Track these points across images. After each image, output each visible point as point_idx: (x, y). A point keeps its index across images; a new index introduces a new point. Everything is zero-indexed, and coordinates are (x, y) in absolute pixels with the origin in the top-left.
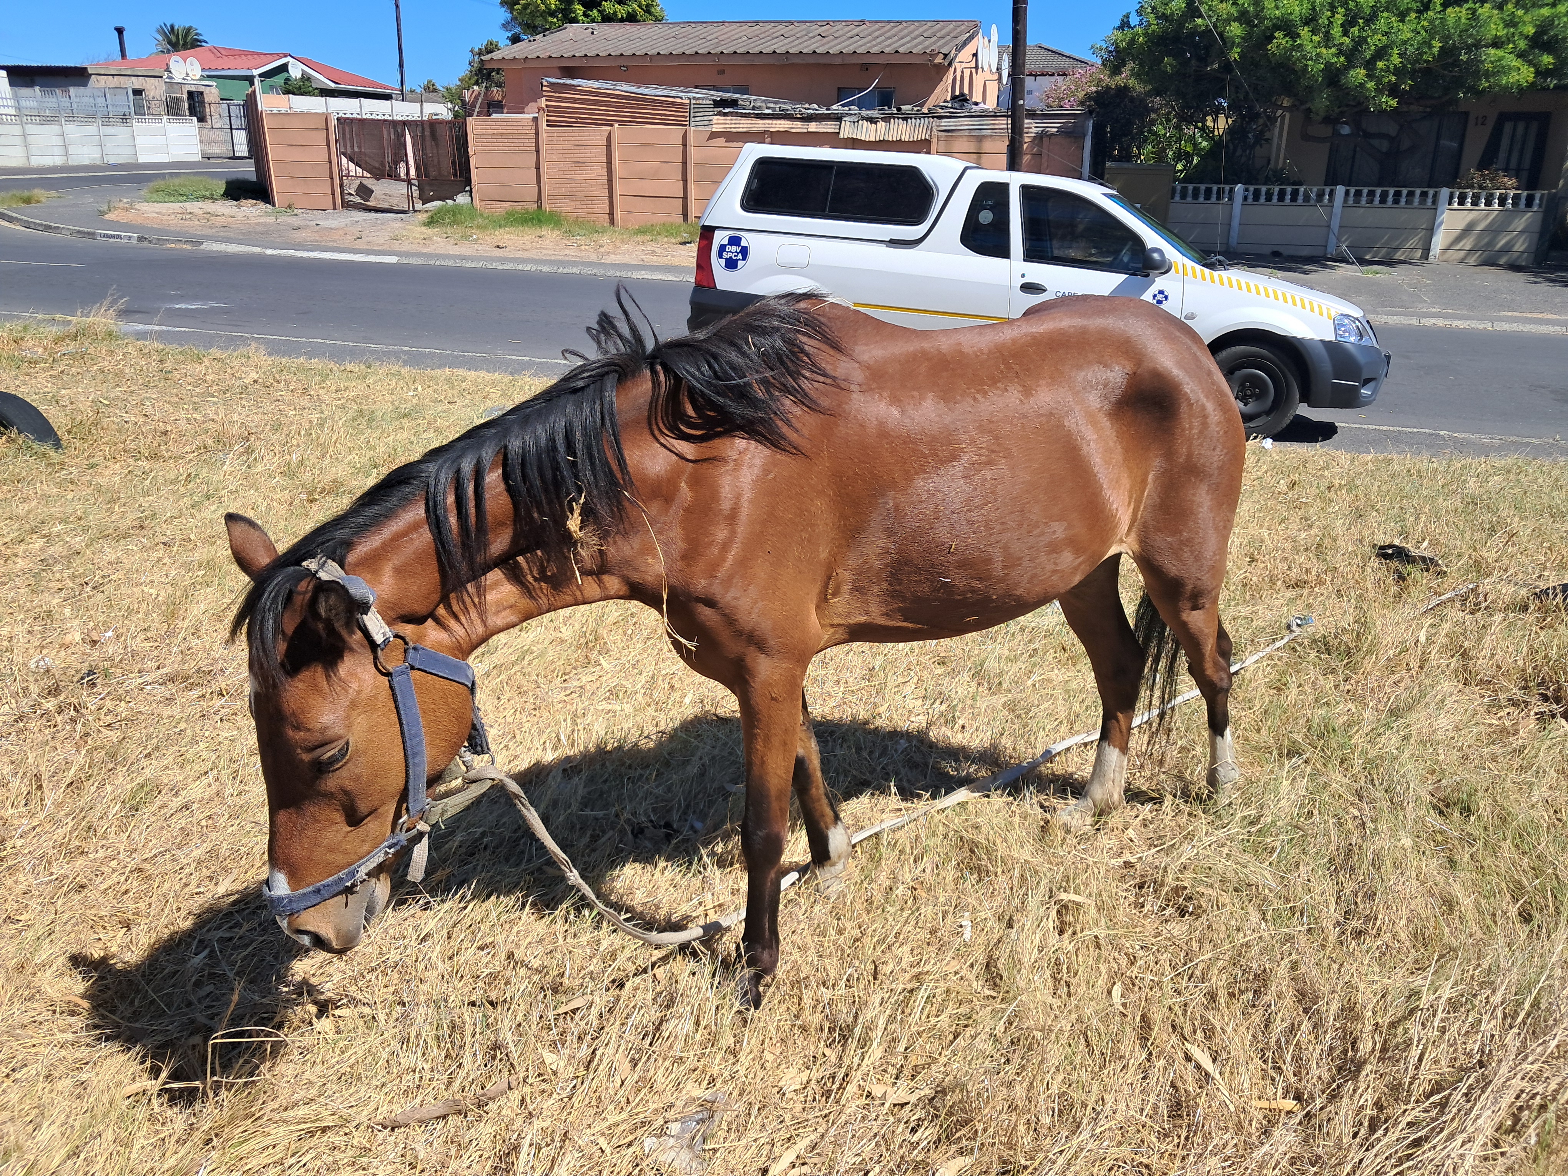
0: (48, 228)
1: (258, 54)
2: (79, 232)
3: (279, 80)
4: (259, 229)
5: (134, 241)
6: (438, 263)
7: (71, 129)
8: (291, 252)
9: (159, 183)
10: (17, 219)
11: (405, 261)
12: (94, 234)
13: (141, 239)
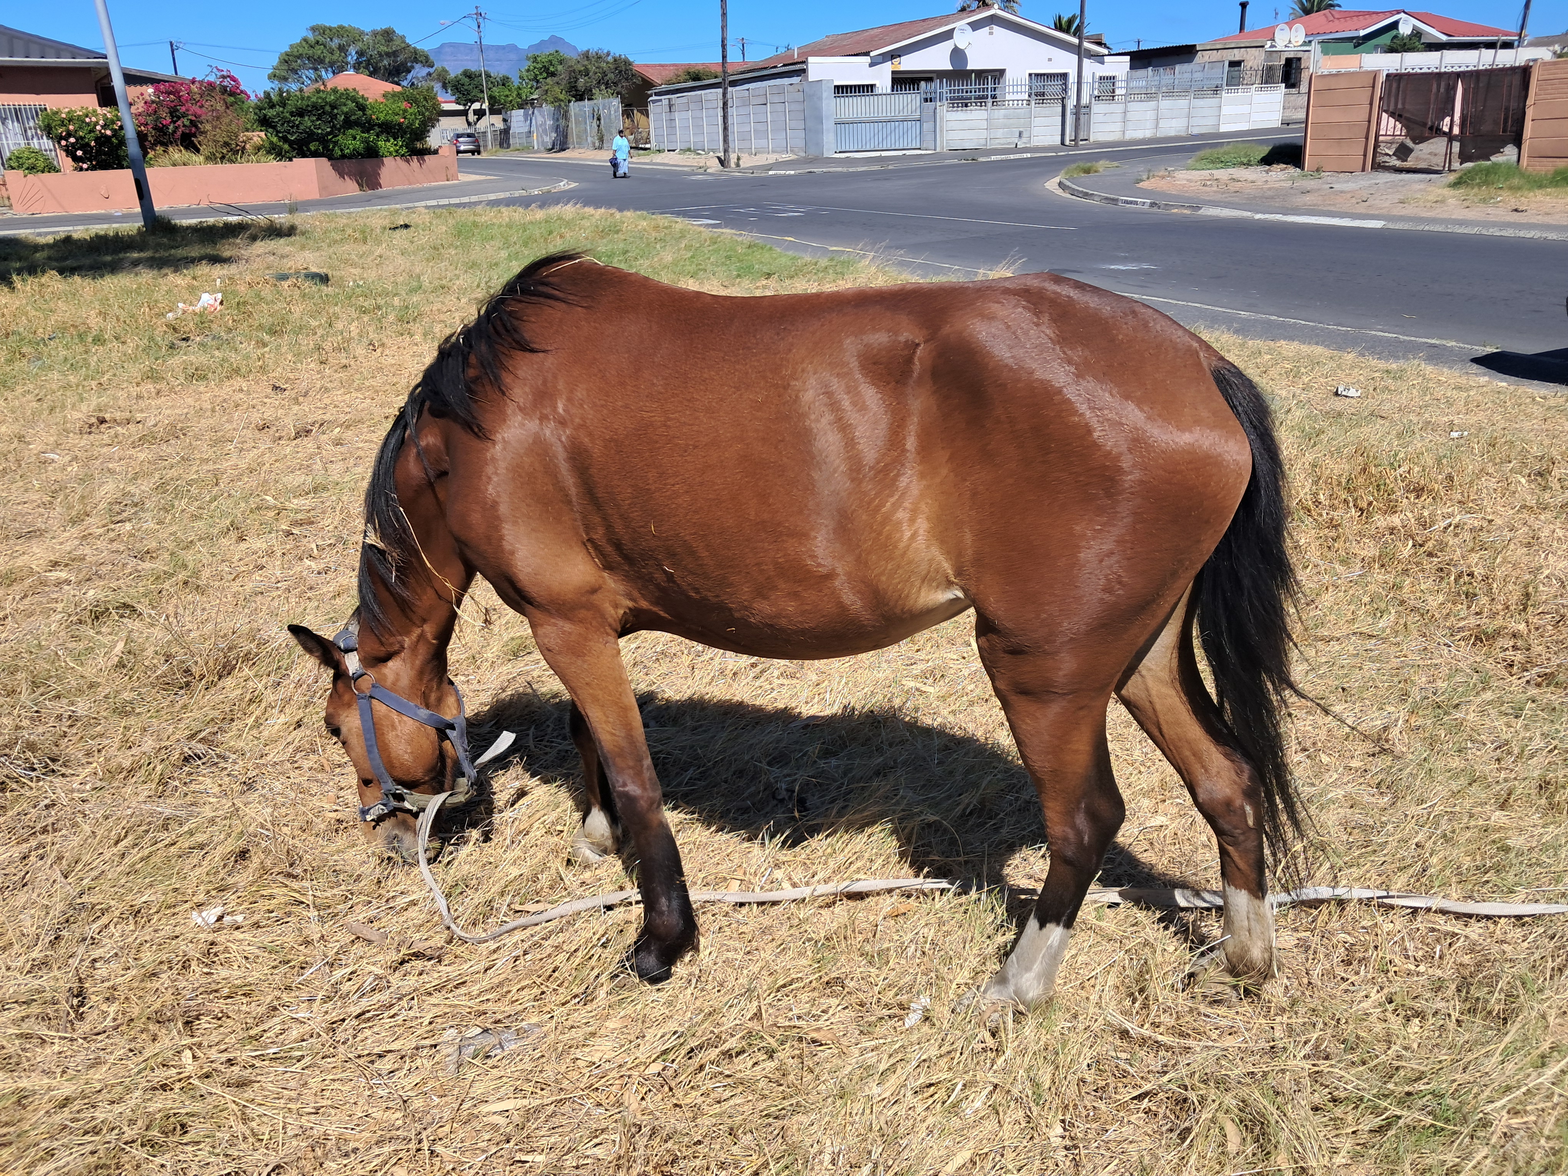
0: (1086, 195)
1: (1377, 13)
2: (1107, 198)
3: (1386, 39)
4: (1269, 193)
5: (1146, 207)
6: (1427, 228)
7: (1165, 104)
8: (1279, 217)
9: (1206, 152)
10: (1068, 187)
11: (1391, 226)
12: (1117, 200)
13: (1153, 205)
